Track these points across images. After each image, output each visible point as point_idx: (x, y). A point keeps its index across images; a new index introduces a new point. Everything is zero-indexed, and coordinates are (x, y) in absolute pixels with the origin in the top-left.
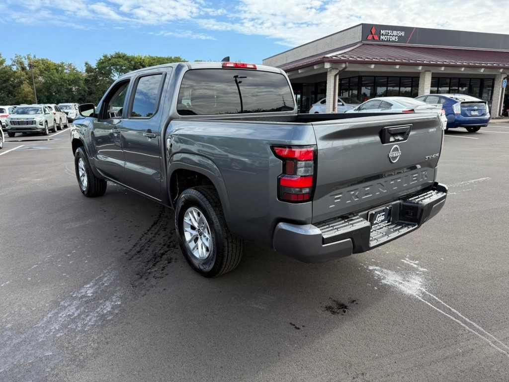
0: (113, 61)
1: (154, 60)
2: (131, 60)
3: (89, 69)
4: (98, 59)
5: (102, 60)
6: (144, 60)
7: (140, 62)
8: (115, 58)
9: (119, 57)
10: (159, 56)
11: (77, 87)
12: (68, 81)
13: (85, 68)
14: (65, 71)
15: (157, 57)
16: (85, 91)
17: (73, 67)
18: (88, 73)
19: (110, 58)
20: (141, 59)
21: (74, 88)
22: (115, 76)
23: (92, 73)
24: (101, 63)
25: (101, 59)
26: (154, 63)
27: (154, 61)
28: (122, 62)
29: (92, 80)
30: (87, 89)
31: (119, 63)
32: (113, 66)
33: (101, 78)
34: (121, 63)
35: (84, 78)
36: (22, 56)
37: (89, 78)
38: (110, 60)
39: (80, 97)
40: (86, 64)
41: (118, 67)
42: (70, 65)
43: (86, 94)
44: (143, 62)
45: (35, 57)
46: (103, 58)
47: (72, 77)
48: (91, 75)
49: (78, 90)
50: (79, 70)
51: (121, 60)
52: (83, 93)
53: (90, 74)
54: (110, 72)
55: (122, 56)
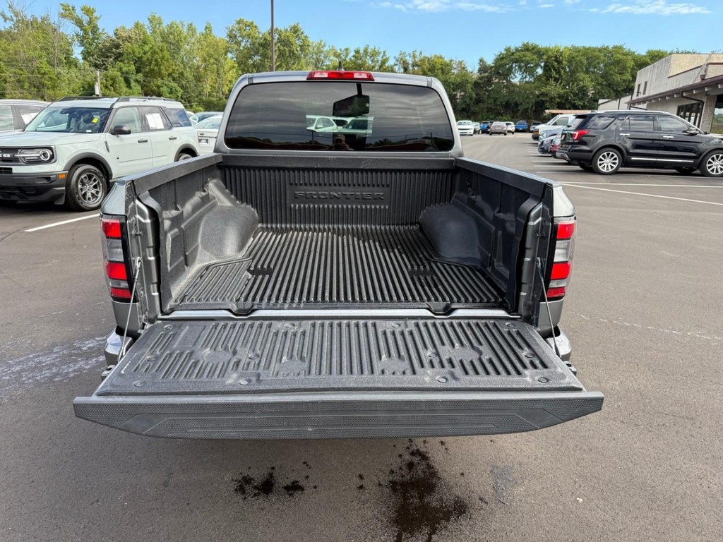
0: (517, 56)
1: (579, 52)
2: (543, 54)
3: (483, 68)
4: (498, 54)
5: (503, 54)
6: (562, 53)
7: (556, 57)
8: (522, 51)
9: (527, 50)
10: (587, 46)
11: (463, 93)
12: (453, 84)
13: (477, 67)
14: (453, 71)
15: (584, 47)
16: (471, 99)
17: (463, 66)
18: (481, 74)
19: (514, 51)
20: (558, 51)
21: (458, 95)
22: (516, 77)
23: (487, 74)
24: (500, 59)
25: (501, 54)
26: (577, 56)
27: (577, 54)
28: (529, 56)
29: (484, 83)
30: (474, 96)
31: (524, 59)
32: (516, 62)
33: (497, 80)
34: (528, 58)
35: (474, 80)
36: (407, 53)
37: (479, 81)
38: (513, 54)
39: (463, 106)
40: (481, 61)
41: (522, 64)
42: (460, 63)
43: (472, 102)
44: (561, 55)
45: (421, 53)
46: (504, 52)
47: (459, 80)
48: (483, 77)
49: (463, 97)
50: (469, 69)
51: (528, 54)
52: (468, 101)
53: (483, 75)
54: (510, 71)
55: (530, 48)
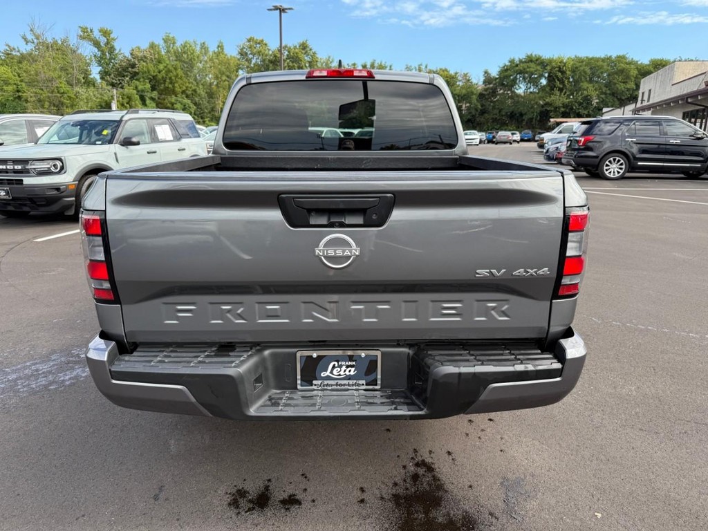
0: (521, 67)
1: (582, 62)
2: (547, 65)
3: (488, 80)
4: (502, 65)
5: (507, 66)
6: (565, 64)
7: (559, 67)
8: (525, 62)
9: (531, 61)
10: (590, 56)
11: (468, 105)
12: (458, 96)
13: (482, 79)
14: (458, 83)
15: (587, 57)
16: (476, 110)
17: (468, 78)
18: (486, 85)
19: (518, 63)
20: (561, 62)
21: (464, 106)
22: (520, 88)
23: (491, 86)
24: (505, 71)
25: (505, 65)
26: (580, 66)
27: (580, 64)
28: (533, 67)
29: (488, 94)
30: (479, 107)
31: (528, 70)
32: (520, 73)
33: (502, 91)
34: (532, 69)
35: (479, 92)
36: (413, 67)
37: (484, 92)
38: (517, 65)
39: (469, 117)
40: (486, 72)
41: (527, 75)
42: (465, 75)
43: (477, 113)
44: (565, 66)
45: (426, 67)
46: (508, 64)
47: (464, 91)
48: (488, 88)
49: (468, 108)
50: (474, 81)
51: (532, 65)
52: (473, 112)
53: (488, 86)
54: (514, 82)
55: (534, 59)
